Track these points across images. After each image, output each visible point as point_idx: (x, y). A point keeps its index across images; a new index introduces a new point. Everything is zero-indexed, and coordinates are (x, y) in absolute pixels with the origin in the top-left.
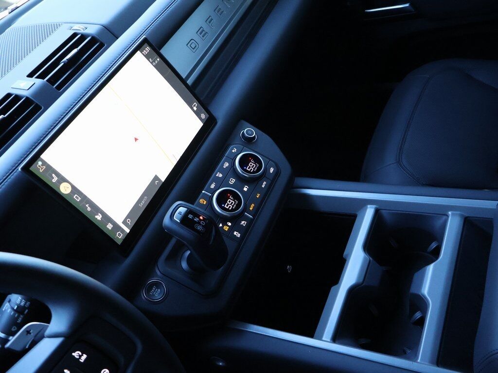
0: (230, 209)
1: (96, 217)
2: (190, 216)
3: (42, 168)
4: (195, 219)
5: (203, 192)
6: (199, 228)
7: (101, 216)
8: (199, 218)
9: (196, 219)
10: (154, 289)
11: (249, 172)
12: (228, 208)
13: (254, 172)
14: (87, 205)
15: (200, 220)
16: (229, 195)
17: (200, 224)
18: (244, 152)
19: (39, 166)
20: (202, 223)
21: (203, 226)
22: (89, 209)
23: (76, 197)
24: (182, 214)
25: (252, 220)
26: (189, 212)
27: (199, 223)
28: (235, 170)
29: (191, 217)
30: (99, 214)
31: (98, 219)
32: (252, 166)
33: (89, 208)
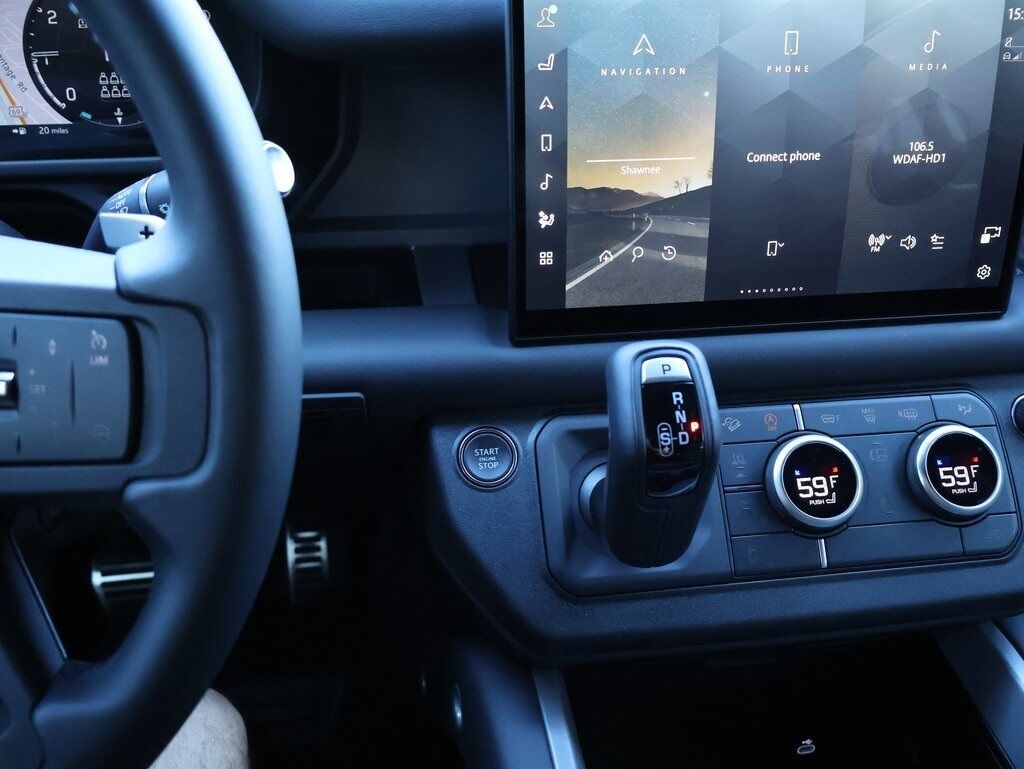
0: (802, 495)
1: (541, 214)
2: (677, 397)
3: (545, 22)
4: (678, 413)
5: (797, 407)
6: (665, 438)
7: (550, 223)
8: (690, 419)
9: (681, 416)
10: (491, 451)
11: (936, 480)
12: (800, 487)
13: (946, 493)
14: (547, 175)
15: (687, 427)
16: (836, 470)
17: (675, 434)
18: (980, 432)
19: (546, 13)
20: (684, 437)
21: (676, 442)
22: (544, 186)
23: (546, 139)
24: (668, 374)
25: (817, 569)
26: (688, 388)
27: (676, 428)
28: (914, 443)
29: (675, 400)
30: (552, 216)
31: (541, 221)
32: (959, 477)
33: (547, 183)
